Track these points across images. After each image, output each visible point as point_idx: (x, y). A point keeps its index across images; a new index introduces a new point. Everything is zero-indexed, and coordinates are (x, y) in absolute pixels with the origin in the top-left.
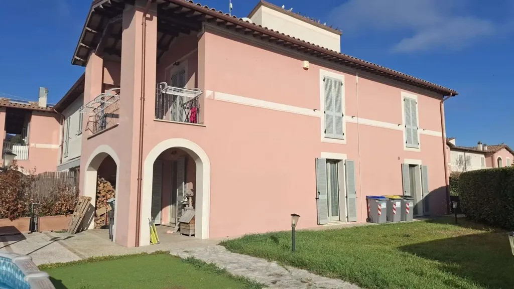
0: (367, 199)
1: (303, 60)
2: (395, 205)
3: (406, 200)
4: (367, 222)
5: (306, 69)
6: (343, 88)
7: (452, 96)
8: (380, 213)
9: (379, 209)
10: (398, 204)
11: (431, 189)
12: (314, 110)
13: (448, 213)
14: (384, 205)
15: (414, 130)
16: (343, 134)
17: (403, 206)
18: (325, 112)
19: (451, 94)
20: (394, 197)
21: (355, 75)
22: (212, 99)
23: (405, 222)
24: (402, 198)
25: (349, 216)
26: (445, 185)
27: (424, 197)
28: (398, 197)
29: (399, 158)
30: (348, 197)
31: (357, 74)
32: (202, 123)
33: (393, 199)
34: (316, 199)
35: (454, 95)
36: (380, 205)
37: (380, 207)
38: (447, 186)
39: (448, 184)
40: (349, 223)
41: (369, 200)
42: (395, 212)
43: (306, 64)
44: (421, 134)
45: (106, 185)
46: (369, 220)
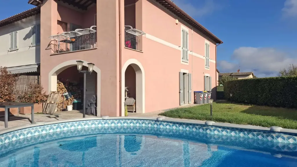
1: (176, 19)
4: (194, 104)
5: (177, 24)
6: (188, 35)
9: (201, 97)
10: (206, 95)
12: (179, 47)
15: (208, 59)
16: (188, 60)
18: (182, 48)
19: (221, 43)
21: (192, 30)
25: (189, 101)
28: (207, 92)
29: (203, 73)
30: (189, 92)
32: (142, 51)
38: (216, 87)
40: (189, 105)
41: (195, 93)
42: (205, 99)
43: (177, 21)
44: (210, 62)
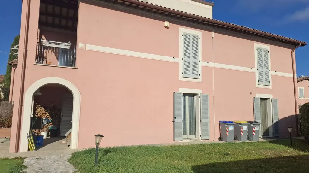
0: (219, 123)
1: (165, 21)
2: (242, 128)
3: (253, 125)
4: (219, 140)
5: (167, 28)
7: (301, 46)
8: (228, 134)
9: (227, 131)
10: (245, 128)
11: (280, 116)
12: (173, 58)
13: (298, 135)
14: (231, 128)
15: (265, 72)
16: (199, 75)
17: (250, 130)
18: (183, 59)
19: (300, 44)
20: (242, 123)
21: (212, 32)
22: (84, 50)
23: (252, 142)
24: (249, 123)
25: (202, 135)
26: (294, 114)
27: (274, 123)
28: (245, 122)
29: (251, 93)
30: (202, 121)
31: (213, 30)
33: (241, 124)
34: (173, 122)
35: (303, 45)
36: (228, 128)
37: (228, 130)
38: (297, 115)
39: (298, 113)
40: (202, 141)
41: (220, 124)
42: (242, 133)
43: (167, 24)
44: (272, 75)
45: (41, 110)
46: (220, 139)
